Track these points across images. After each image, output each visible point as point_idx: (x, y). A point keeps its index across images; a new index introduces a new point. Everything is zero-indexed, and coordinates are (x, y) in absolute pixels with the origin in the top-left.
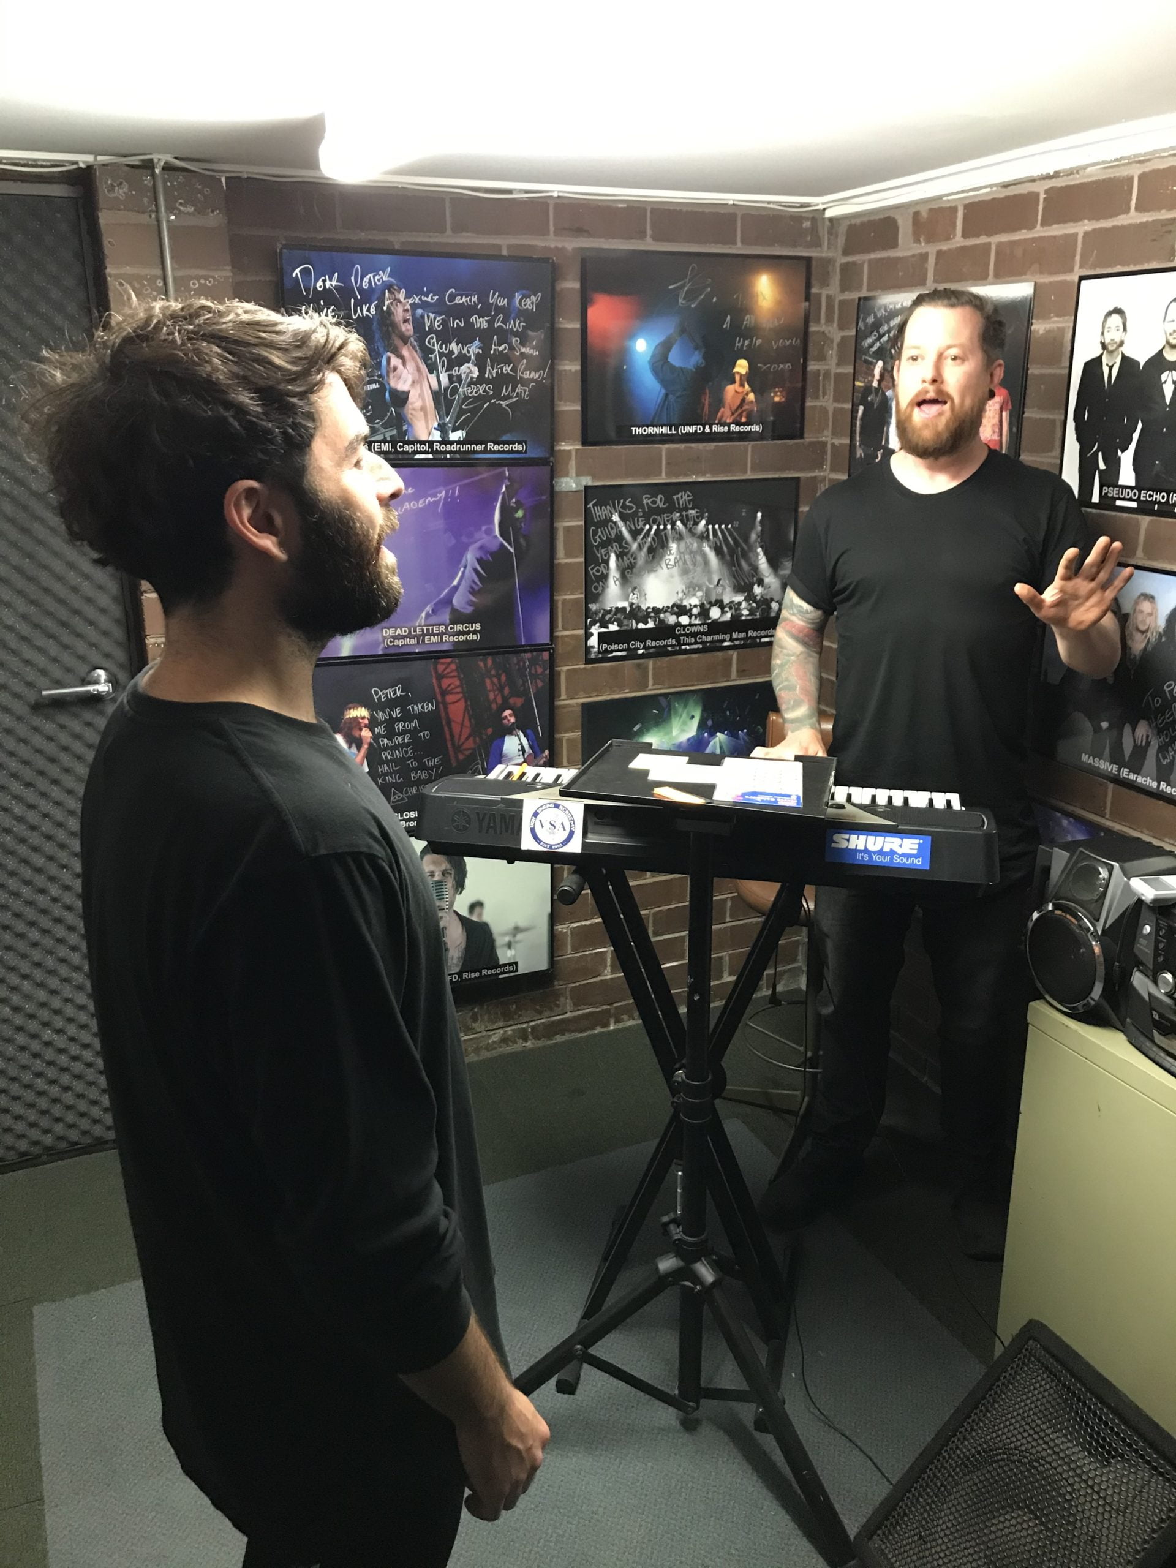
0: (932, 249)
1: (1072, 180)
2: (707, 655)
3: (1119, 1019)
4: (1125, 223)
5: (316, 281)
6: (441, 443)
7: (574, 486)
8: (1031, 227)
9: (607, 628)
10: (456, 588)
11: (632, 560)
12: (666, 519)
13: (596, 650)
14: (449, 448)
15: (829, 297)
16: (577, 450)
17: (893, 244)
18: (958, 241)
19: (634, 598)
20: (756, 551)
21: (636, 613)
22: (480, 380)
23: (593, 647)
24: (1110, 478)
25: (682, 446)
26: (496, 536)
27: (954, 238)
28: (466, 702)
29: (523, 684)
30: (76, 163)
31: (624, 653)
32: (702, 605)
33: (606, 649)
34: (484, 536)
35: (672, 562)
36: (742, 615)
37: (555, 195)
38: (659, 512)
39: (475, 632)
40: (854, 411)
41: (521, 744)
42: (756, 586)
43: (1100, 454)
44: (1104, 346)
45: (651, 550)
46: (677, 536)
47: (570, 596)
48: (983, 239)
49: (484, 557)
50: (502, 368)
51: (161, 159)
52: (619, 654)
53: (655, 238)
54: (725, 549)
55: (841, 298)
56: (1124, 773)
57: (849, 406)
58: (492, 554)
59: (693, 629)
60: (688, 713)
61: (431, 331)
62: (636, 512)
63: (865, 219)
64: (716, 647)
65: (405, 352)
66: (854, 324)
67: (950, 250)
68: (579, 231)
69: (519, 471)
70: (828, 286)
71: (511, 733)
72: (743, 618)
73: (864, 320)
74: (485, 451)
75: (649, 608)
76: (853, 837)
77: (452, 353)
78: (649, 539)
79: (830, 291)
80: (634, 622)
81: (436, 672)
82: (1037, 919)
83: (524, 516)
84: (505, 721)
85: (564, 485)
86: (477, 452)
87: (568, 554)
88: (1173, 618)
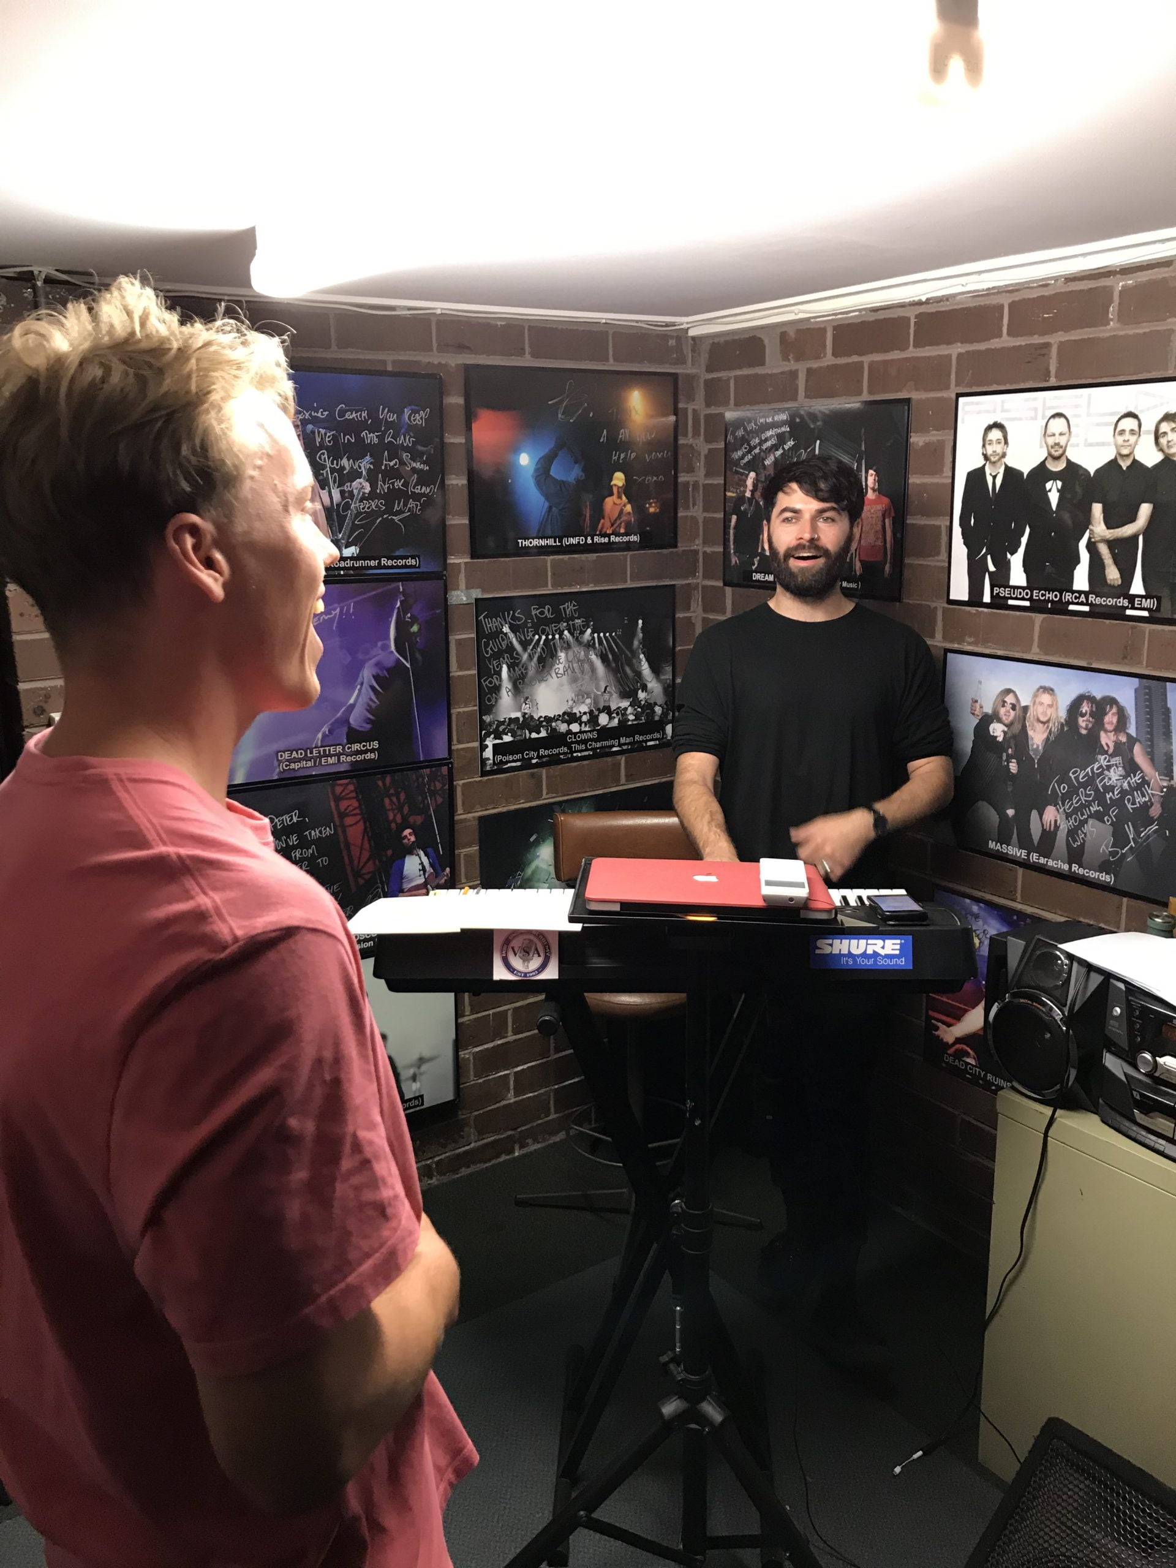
0: (802, 368)
1: (942, 306)
2: (597, 760)
3: (1091, 1101)
4: (999, 346)
7: (465, 599)
8: (904, 348)
9: (502, 739)
10: (353, 706)
11: (523, 670)
12: (554, 629)
13: (491, 762)
15: (695, 412)
16: (466, 563)
17: (762, 363)
18: (829, 359)
19: (526, 708)
20: (639, 657)
21: (529, 723)
22: (372, 496)
23: (488, 759)
24: (1001, 578)
25: (566, 557)
26: (392, 652)
27: (825, 356)
28: (365, 823)
29: (423, 801)
31: (519, 764)
32: (591, 712)
33: (501, 760)
34: (380, 652)
35: (561, 671)
36: (629, 720)
37: (439, 312)
38: (547, 622)
39: (372, 751)
40: (726, 521)
41: (422, 863)
42: (640, 691)
43: (989, 557)
44: (986, 457)
45: (541, 660)
46: (565, 645)
47: (464, 709)
48: (855, 358)
49: (380, 674)
50: (393, 484)
51: (42, 271)
52: (514, 764)
53: (535, 355)
54: (610, 656)
55: (707, 413)
56: (1034, 857)
57: (721, 515)
58: (388, 670)
59: (584, 736)
62: (526, 622)
63: (728, 338)
64: (606, 753)
66: (723, 437)
67: (821, 368)
68: (462, 348)
69: (412, 586)
70: (694, 400)
71: (411, 853)
72: (630, 723)
73: (734, 434)
74: (379, 567)
75: (541, 717)
76: (837, 942)
77: (343, 468)
78: (539, 649)
79: (696, 406)
80: (527, 732)
81: (333, 793)
83: (420, 629)
84: (406, 841)
85: (454, 598)
86: (371, 568)
87: (461, 668)
88: (1074, 709)
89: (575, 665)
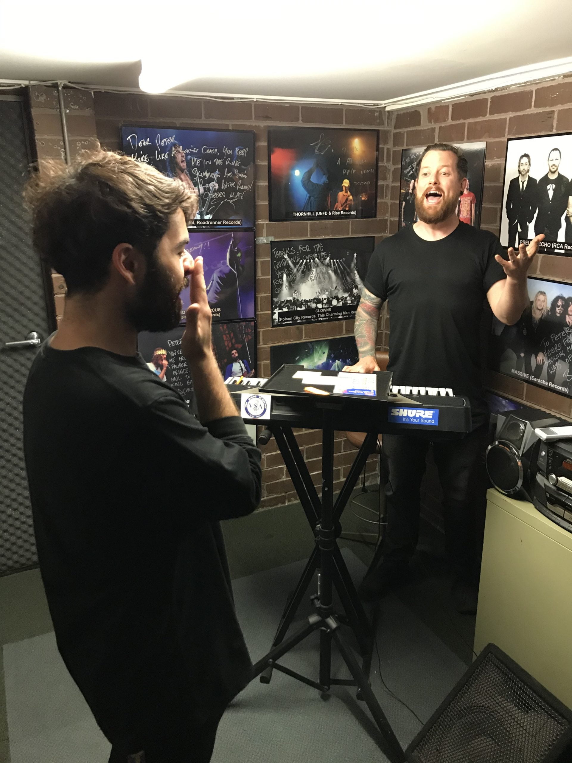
0: (437, 126)
1: (504, 92)
2: (331, 322)
3: (530, 497)
4: (530, 113)
5: (139, 142)
6: (200, 220)
7: (265, 241)
8: (484, 115)
9: (283, 310)
10: (208, 291)
11: (294, 277)
12: (310, 257)
13: (277, 320)
14: (204, 223)
15: (388, 149)
16: (267, 224)
17: (419, 124)
18: (450, 122)
19: (295, 295)
20: (354, 272)
21: (296, 302)
22: (219, 190)
23: (276, 319)
24: (524, 237)
25: (318, 222)
26: (228, 266)
27: (448, 120)
29: (242, 338)
30: (20, 85)
31: (291, 322)
32: (328, 299)
33: (282, 320)
34: (222, 266)
35: (313, 278)
36: (348, 303)
37: (255, 100)
38: (307, 253)
39: (218, 312)
40: (401, 204)
41: (241, 367)
42: (354, 289)
43: (519, 224)
44: (520, 172)
45: (303, 272)
46: (316, 265)
47: (264, 294)
48: (462, 121)
49: (222, 276)
50: (229, 184)
51: (61, 83)
52: (288, 322)
53: (304, 121)
54: (339, 271)
55: (394, 150)
56: (532, 378)
57: (398, 202)
58: (226, 274)
59: (324, 310)
60: (322, 351)
61: (195, 166)
62: (296, 253)
63: (405, 111)
64: (335, 319)
65: (182, 177)
66: (400, 162)
67: (446, 126)
68: (267, 118)
69: (239, 234)
70: (388, 143)
71: (236, 361)
72: (348, 305)
73: (405, 160)
74: (222, 225)
75: (303, 300)
76: (401, 410)
77: (205, 177)
78: (302, 267)
79: (388, 146)
80: (295, 307)
82: (491, 449)
83: (241, 256)
84: (233, 356)
85: (260, 241)
86: (218, 225)
87: (263, 274)
88: (554, 303)
89: (320, 275)
